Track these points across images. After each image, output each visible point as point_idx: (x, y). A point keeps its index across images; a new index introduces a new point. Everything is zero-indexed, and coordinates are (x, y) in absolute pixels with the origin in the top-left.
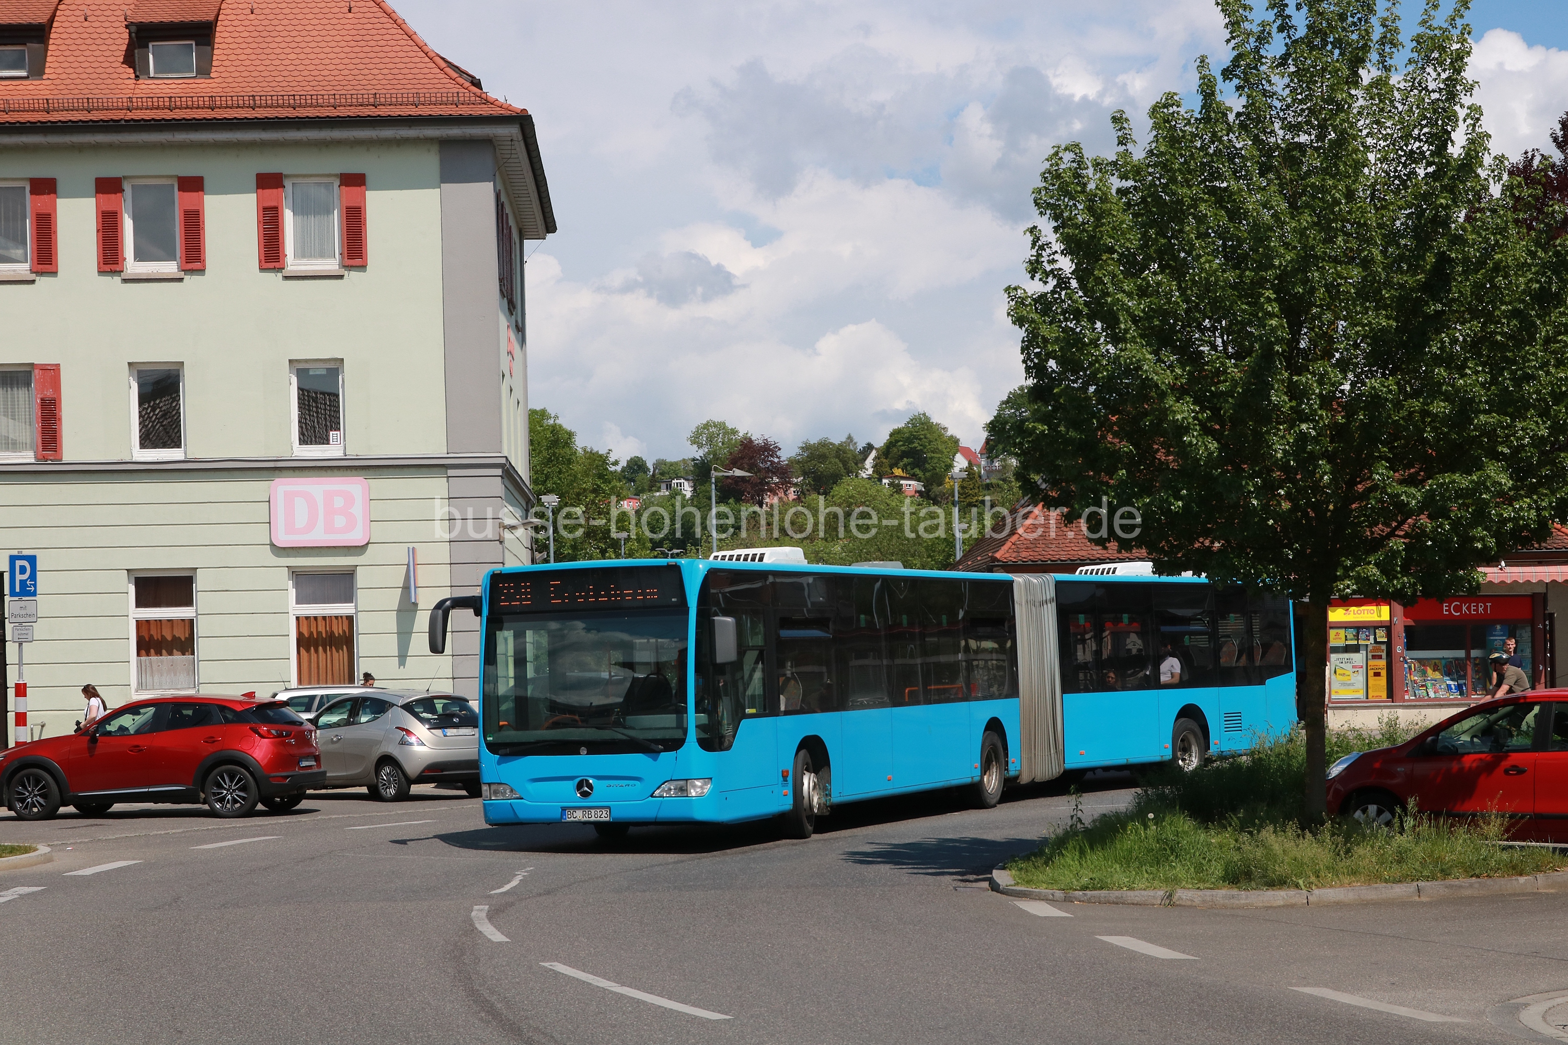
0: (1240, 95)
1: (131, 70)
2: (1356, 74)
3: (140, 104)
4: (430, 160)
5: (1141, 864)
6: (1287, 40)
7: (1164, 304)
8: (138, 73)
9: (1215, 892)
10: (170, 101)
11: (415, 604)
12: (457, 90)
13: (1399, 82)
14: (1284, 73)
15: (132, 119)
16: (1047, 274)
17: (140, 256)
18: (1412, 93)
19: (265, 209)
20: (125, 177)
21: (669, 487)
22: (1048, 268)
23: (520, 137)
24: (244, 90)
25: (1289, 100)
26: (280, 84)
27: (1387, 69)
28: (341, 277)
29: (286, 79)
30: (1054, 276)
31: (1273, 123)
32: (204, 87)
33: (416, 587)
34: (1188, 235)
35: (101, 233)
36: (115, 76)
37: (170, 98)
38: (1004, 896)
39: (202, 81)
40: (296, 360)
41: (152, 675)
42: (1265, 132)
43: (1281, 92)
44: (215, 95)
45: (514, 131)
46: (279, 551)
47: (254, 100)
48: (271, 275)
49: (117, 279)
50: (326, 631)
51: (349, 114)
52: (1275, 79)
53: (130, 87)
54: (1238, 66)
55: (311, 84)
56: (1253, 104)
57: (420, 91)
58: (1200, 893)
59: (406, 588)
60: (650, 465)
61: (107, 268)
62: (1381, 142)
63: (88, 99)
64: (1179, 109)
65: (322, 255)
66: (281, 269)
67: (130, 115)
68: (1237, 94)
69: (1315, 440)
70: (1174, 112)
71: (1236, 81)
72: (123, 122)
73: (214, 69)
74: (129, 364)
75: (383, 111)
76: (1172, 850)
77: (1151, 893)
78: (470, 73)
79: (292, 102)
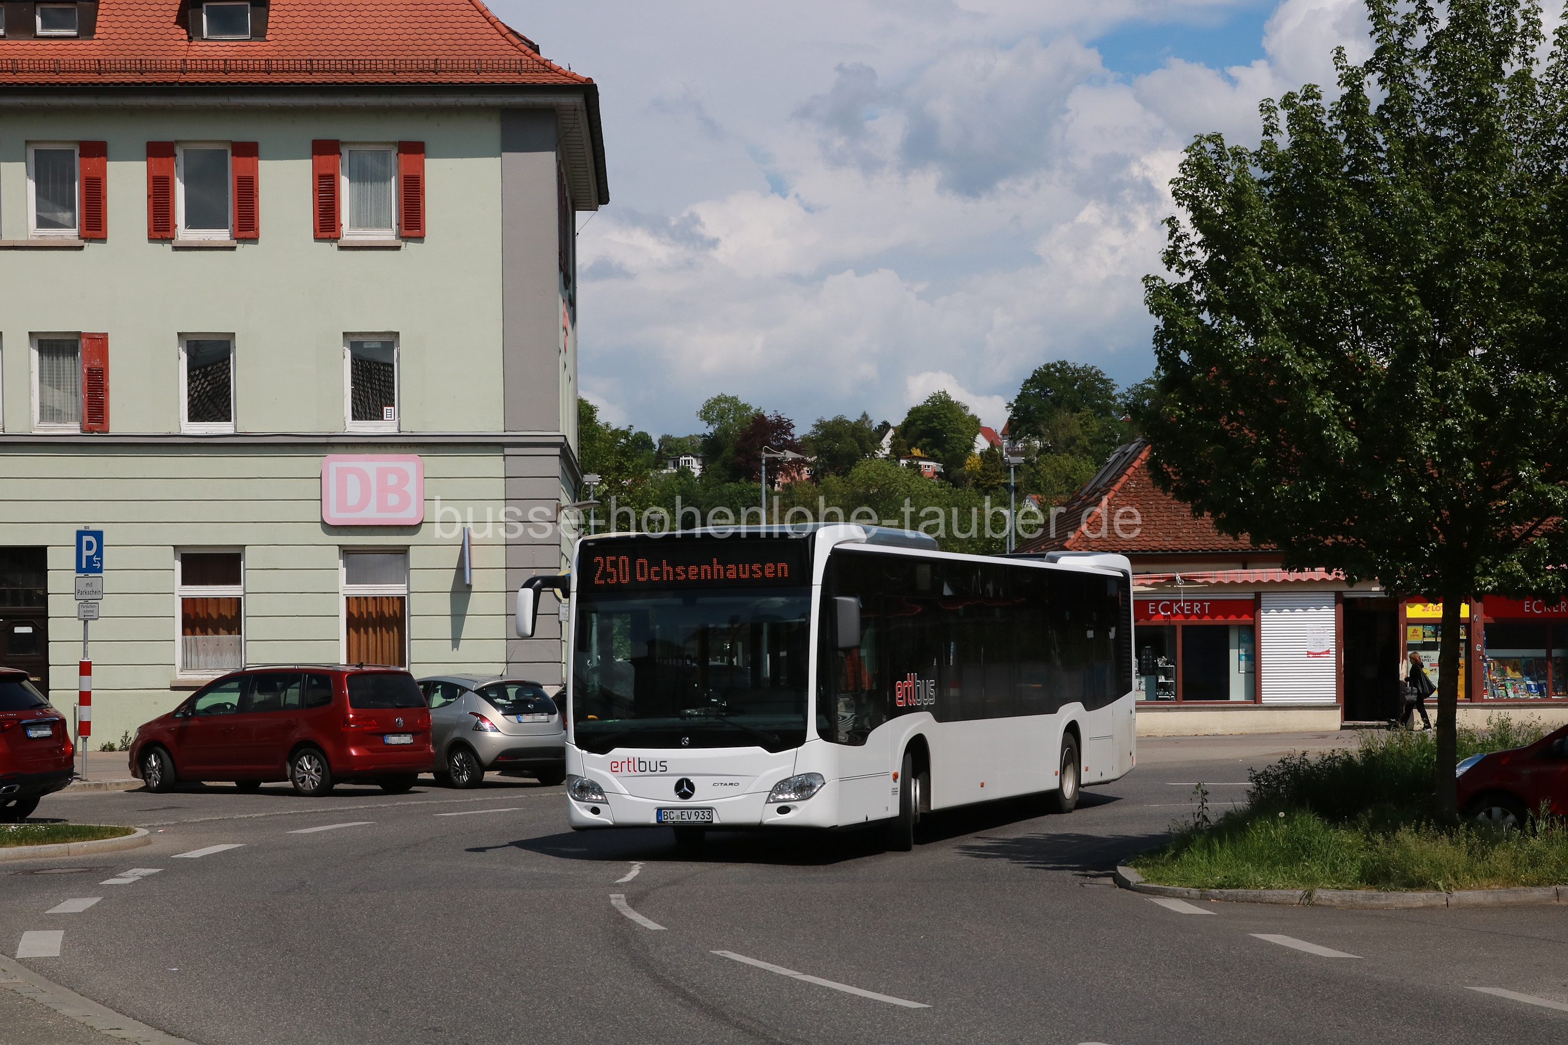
0: (1383, 88)
1: (184, 31)
2: (1498, 67)
3: (194, 66)
4: (492, 130)
5: (1275, 864)
6: (1428, 33)
7: (1307, 298)
8: (191, 34)
9: (1354, 892)
10: (225, 64)
11: (470, 586)
12: (518, 57)
13: (1541, 76)
14: (1427, 66)
15: (186, 82)
16: (1183, 266)
17: (191, 223)
18: (1555, 87)
19: (321, 177)
20: (177, 142)
21: (676, 464)
22: (1185, 260)
23: (584, 108)
24: (301, 53)
25: (1432, 94)
26: (338, 48)
27: (1529, 62)
28: (398, 248)
29: (344, 43)
30: (1192, 268)
31: (1415, 116)
32: (258, 50)
33: (471, 569)
34: (1332, 230)
35: (152, 199)
36: (167, 37)
37: (225, 60)
38: (1136, 894)
39: (257, 43)
40: (351, 333)
41: (197, 654)
42: (1406, 127)
43: (1423, 86)
44: (270, 58)
45: (577, 100)
46: (331, 529)
47: (312, 65)
48: (326, 245)
49: (168, 247)
50: (377, 612)
51: (409, 80)
52: (1418, 72)
53: (182, 48)
54: (1382, 59)
55: (369, 48)
56: (1397, 97)
57: (481, 58)
58: (1339, 893)
59: (461, 569)
60: (655, 441)
61: (158, 235)
62: (1522, 137)
63: (141, 60)
64: (1319, 101)
65: (378, 225)
66: (336, 239)
67: (184, 78)
68: (1380, 87)
69: (1460, 436)
70: (1314, 104)
71: (1379, 74)
72: (177, 85)
73: (269, 31)
74: (179, 334)
75: (444, 78)
76: (1304, 850)
77: (1290, 892)
78: (529, 38)
79: (350, 66)
